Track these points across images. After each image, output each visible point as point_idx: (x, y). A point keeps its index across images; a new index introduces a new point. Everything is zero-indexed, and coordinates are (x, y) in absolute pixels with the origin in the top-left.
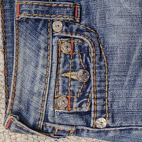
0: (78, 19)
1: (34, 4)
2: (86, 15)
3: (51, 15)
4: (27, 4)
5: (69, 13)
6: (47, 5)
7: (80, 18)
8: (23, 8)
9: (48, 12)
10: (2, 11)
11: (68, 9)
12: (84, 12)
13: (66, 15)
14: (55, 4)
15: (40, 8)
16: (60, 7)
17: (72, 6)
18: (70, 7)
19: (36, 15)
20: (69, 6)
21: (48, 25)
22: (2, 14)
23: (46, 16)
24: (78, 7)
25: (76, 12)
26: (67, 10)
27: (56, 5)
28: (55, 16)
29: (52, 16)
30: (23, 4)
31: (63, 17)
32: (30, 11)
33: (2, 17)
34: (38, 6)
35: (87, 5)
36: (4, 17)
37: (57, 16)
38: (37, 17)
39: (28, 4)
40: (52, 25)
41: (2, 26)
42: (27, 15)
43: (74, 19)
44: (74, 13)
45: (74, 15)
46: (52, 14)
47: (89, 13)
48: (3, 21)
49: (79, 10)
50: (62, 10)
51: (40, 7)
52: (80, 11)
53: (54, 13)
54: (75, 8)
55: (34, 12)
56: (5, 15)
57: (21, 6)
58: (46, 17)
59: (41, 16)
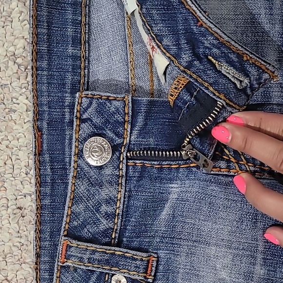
0: (151, 277)
1: (89, 248)
2: (163, 273)
3: (112, 267)
4: (78, 248)
5: (139, 268)
6: (107, 252)
7: (155, 276)
8: (72, 252)
9: (107, 262)
10: (38, 206)
11: (138, 263)
12: (161, 268)
13: (134, 271)
14: (119, 251)
15: (97, 256)
16: (126, 257)
17: (144, 259)
18: (142, 260)
19: (89, 265)
20: (140, 257)
21: (105, 278)
22: (37, 211)
23: (104, 267)
24: (154, 259)
25: (150, 266)
26: (136, 264)
27: (121, 253)
28: (117, 269)
29: (113, 269)
30: (73, 247)
31: (129, 274)
32: (81, 258)
33: (38, 216)
34: (94, 252)
35: (168, 258)
36: (40, 215)
37: (121, 269)
38: (90, 268)
39: (80, 248)
40: (111, 280)
41: (36, 230)
42: (76, 263)
43: (145, 277)
44: (146, 269)
45: (146, 273)
46: (113, 265)
47: (168, 270)
48: (38, 222)
49: (155, 264)
50: (129, 262)
51: (97, 254)
52: (155, 266)
53: (117, 265)
54: (148, 261)
55: (86, 261)
56: (41, 213)
57: (69, 247)
58: (104, 269)
59: (97, 267)
